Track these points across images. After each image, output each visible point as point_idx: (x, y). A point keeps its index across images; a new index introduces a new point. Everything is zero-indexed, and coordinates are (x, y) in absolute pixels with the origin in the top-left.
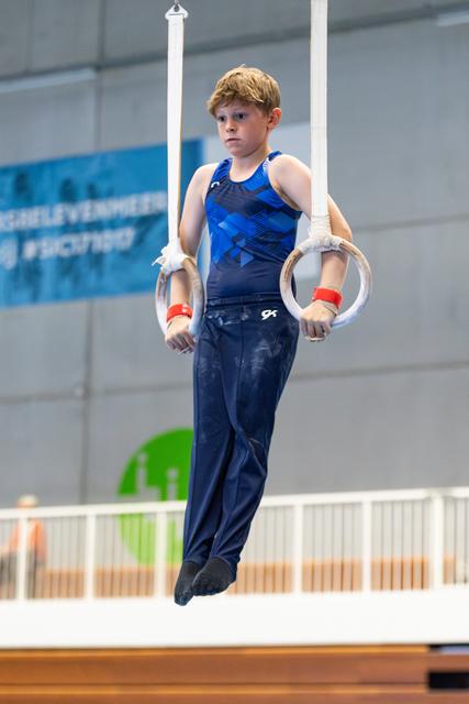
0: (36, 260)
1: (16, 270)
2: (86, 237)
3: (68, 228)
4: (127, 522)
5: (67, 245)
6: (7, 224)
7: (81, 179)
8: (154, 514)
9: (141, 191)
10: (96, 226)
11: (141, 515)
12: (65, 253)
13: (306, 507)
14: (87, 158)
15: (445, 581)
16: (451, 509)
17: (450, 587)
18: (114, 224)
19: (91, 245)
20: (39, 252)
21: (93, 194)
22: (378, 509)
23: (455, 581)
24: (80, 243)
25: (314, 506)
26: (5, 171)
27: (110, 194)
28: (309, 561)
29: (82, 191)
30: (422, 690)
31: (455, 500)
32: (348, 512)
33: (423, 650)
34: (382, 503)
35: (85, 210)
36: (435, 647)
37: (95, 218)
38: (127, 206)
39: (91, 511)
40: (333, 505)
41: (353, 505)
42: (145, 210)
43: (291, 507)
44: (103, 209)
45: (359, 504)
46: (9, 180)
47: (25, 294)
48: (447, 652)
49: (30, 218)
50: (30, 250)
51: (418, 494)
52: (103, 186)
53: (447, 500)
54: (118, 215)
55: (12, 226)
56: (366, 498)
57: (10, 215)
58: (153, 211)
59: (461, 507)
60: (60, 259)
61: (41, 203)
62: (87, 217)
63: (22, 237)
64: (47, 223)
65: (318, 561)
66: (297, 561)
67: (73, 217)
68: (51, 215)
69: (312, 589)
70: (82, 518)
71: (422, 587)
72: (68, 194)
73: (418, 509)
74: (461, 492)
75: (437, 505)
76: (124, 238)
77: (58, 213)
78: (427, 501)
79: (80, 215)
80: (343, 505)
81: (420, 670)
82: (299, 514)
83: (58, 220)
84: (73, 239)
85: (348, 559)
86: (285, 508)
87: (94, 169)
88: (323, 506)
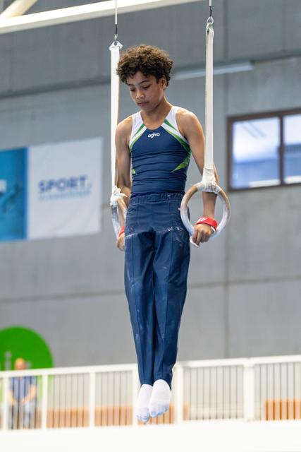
13: (97, 374)
15: (185, 418)
16: (188, 375)
17: (188, 423)
23: (190, 419)
25: (102, 373)
28: (99, 408)
31: (190, 369)
32: (124, 377)
40: (114, 373)
41: (126, 372)
43: (88, 374)
45: (131, 372)
53: (186, 369)
59: (194, 372)
65: (105, 407)
66: (92, 408)
69: (101, 425)
71: (170, 422)
74: (194, 364)
75: (180, 372)
80: (120, 372)
82: (93, 379)
85: (123, 406)
86: (84, 374)
88: (107, 373)
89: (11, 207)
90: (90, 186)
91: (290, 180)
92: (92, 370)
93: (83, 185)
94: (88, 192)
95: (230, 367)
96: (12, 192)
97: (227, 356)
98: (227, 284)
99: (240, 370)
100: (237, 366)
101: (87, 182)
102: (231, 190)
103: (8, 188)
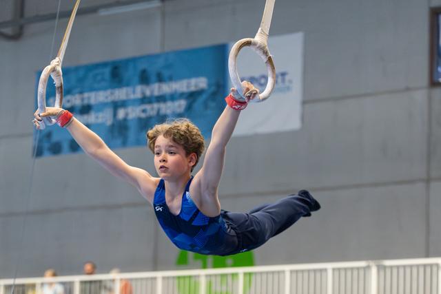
0: (125, 120)
1: (113, 125)
2: (156, 106)
3: (145, 100)
4: (182, 281)
5: (144, 111)
6: (107, 97)
7: (152, 70)
8: (198, 276)
9: (189, 77)
10: (161, 99)
11: (190, 277)
12: (143, 115)
13: (291, 272)
14: (157, 56)
16: (382, 273)
18: (173, 97)
19: (159, 110)
20: (127, 114)
21: (160, 79)
22: (337, 273)
24: (152, 109)
25: (297, 271)
26: (105, 65)
27: (171, 79)
29: (153, 78)
31: (385, 267)
32: (318, 275)
34: (339, 269)
35: (155, 89)
37: (161, 93)
38: (181, 86)
39: (159, 275)
40: (309, 271)
41: (321, 270)
42: (193, 89)
43: (283, 272)
44: (166, 88)
46: (107, 71)
47: (119, 141)
49: (121, 94)
50: (121, 114)
51: (362, 264)
52: (166, 73)
53: (379, 268)
54: (176, 92)
55: (110, 99)
56: (329, 266)
57: (109, 92)
58: (198, 88)
60: (140, 119)
61: (128, 85)
62: (156, 93)
63: (116, 105)
64: (132, 97)
67: (148, 93)
68: (134, 92)
70: (155, 279)
72: (144, 79)
73: (362, 273)
75: (374, 270)
76: (180, 106)
77: (139, 91)
79: (152, 92)
80: (315, 271)
83: (138, 95)
84: (148, 107)
86: (279, 272)
87: (160, 62)
88: (302, 271)
89: (212, 104)
90: (290, 82)
92: (287, 268)
93: (283, 81)
94: (288, 89)
95: (425, 266)
96: (213, 89)
97: (427, 255)
99: (435, 269)
100: (431, 265)
101: (287, 78)
102: (433, 84)
103: (209, 85)
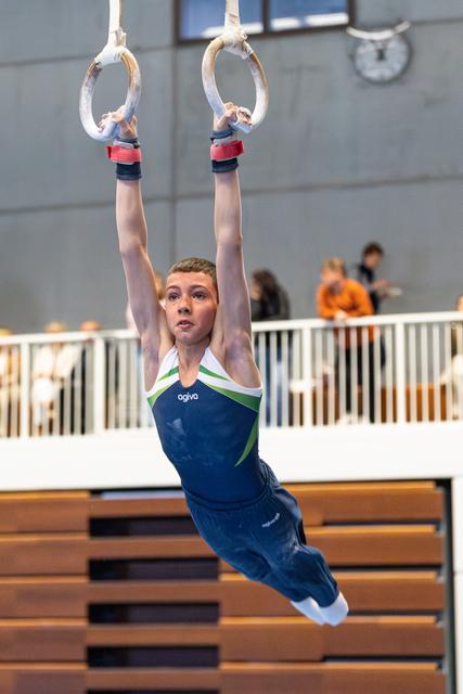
15: (107, 426)
17: (112, 431)
23: (117, 426)
30: (84, 537)
33: (85, 495)
36: (96, 492)
45: (19, 346)
48: (107, 497)
71: (83, 431)
78: (90, 342)
81: (81, 517)
91: (279, 24)
98: (173, 199)
